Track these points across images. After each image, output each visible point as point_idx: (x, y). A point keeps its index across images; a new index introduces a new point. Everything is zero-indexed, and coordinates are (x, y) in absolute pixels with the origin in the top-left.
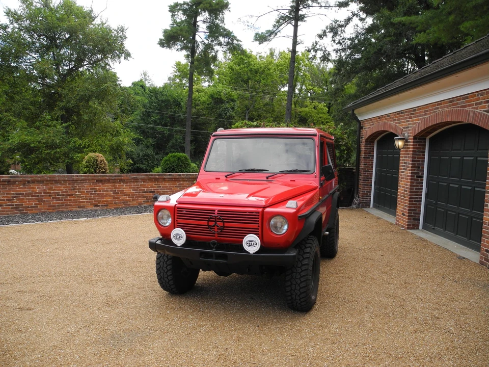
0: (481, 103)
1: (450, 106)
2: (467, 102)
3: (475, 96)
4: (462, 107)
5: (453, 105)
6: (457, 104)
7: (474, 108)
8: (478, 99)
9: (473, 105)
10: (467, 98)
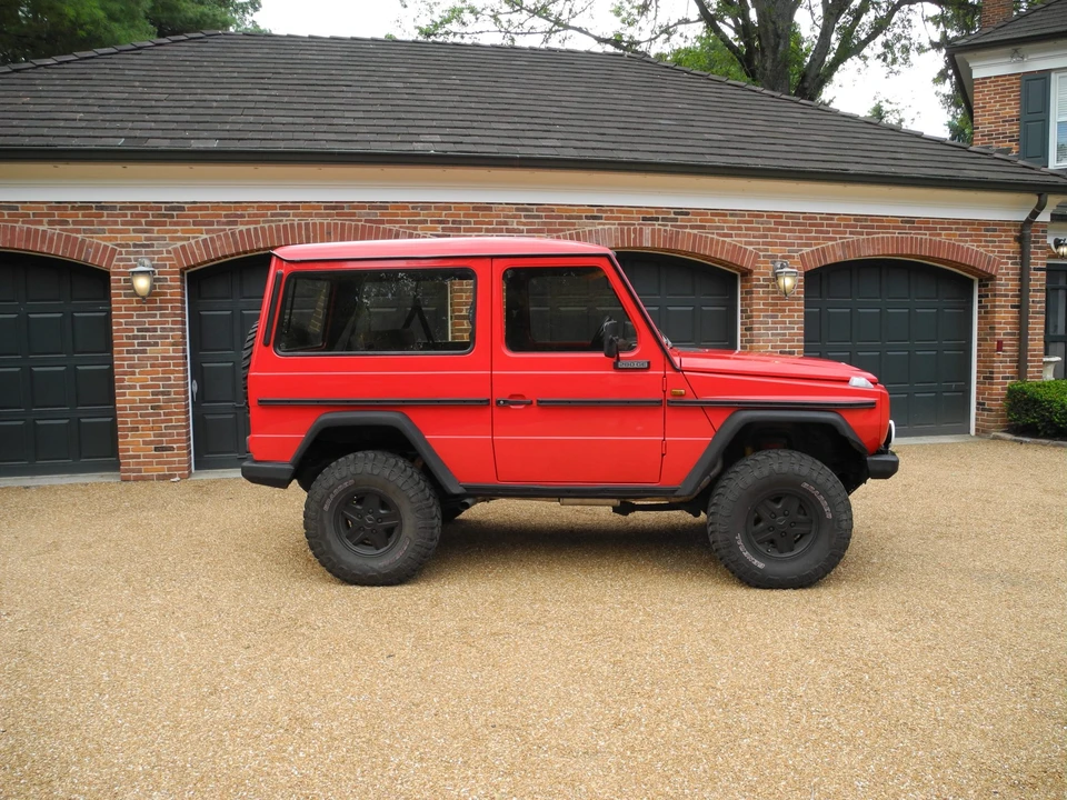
0: (425, 222)
1: (328, 215)
2: (382, 215)
3: (407, 208)
4: (366, 221)
5: (338, 215)
6: (354, 215)
7: (408, 228)
8: (418, 215)
9: (404, 222)
10: (386, 208)
